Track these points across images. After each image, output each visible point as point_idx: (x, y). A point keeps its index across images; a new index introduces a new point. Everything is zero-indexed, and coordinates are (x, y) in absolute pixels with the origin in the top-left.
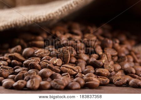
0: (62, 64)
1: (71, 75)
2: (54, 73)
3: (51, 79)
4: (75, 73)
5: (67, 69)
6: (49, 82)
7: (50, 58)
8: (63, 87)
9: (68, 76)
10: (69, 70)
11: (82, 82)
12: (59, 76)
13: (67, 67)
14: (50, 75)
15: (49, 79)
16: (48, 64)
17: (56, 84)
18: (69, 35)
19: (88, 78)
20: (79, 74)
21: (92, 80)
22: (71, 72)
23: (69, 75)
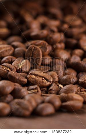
4: (48, 83)
5: (37, 78)
7: (14, 58)
9: (38, 91)
10: (40, 79)
16: (9, 70)
17: (18, 109)
18: (42, 19)
22: (43, 82)
23: (39, 89)
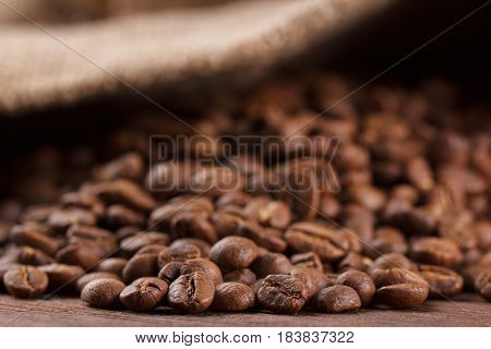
0: (292, 222)
1: (324, 260)
2: (263, 252)
3: (254, 276)
6: (249, 285)
8: (298, 302)
11: (368, 287)
12: (281, 264)
13: (308, 233)
14: (251, 259)
15: (248, 275)
19: (388, 271)
20: (351, 259)
21: (402, 280)
